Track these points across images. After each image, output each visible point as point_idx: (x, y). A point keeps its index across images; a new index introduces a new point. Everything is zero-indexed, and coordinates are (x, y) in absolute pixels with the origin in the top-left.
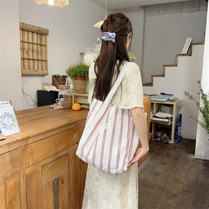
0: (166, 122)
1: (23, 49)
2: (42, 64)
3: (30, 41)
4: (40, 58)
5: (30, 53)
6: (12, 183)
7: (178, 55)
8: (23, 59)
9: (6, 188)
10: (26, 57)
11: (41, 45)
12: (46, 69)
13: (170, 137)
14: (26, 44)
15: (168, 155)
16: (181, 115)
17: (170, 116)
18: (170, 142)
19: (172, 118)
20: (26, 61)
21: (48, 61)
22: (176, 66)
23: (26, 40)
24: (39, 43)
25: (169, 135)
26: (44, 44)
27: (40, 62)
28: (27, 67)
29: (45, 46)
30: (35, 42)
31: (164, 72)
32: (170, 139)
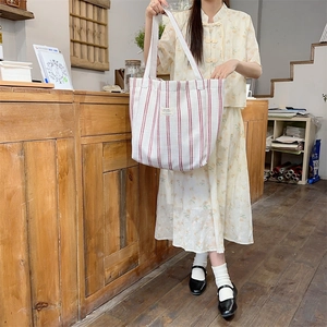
0: (294, 150)
1: (73, 27)
2: (100, 53)
3: (84, 15)
4: (97, 43)
5: (83, 34)
6: (63, 148)
7: (313, 45)
8: (73, 41)
9: (56, 153)
10: (78, 39)
11: (99, 24)
12: (107, 61)
13: (301, 174)
14: (78, 20)
15: (295, 196)
16: (318, 142)
17: (300, 140)
18: (300, 182)
19: (303, 143)
20: (78, 45)
21: (109, 49)
22: (312, 62)
23: (77, 14)
24: (96, 19)
25: (299, 171)
26: (103, 21)
27: (97, 49)
28: (78, 54)
29: (105, 25)
30: (91, 17)
31: (292, 73)
32: (300, 178)
